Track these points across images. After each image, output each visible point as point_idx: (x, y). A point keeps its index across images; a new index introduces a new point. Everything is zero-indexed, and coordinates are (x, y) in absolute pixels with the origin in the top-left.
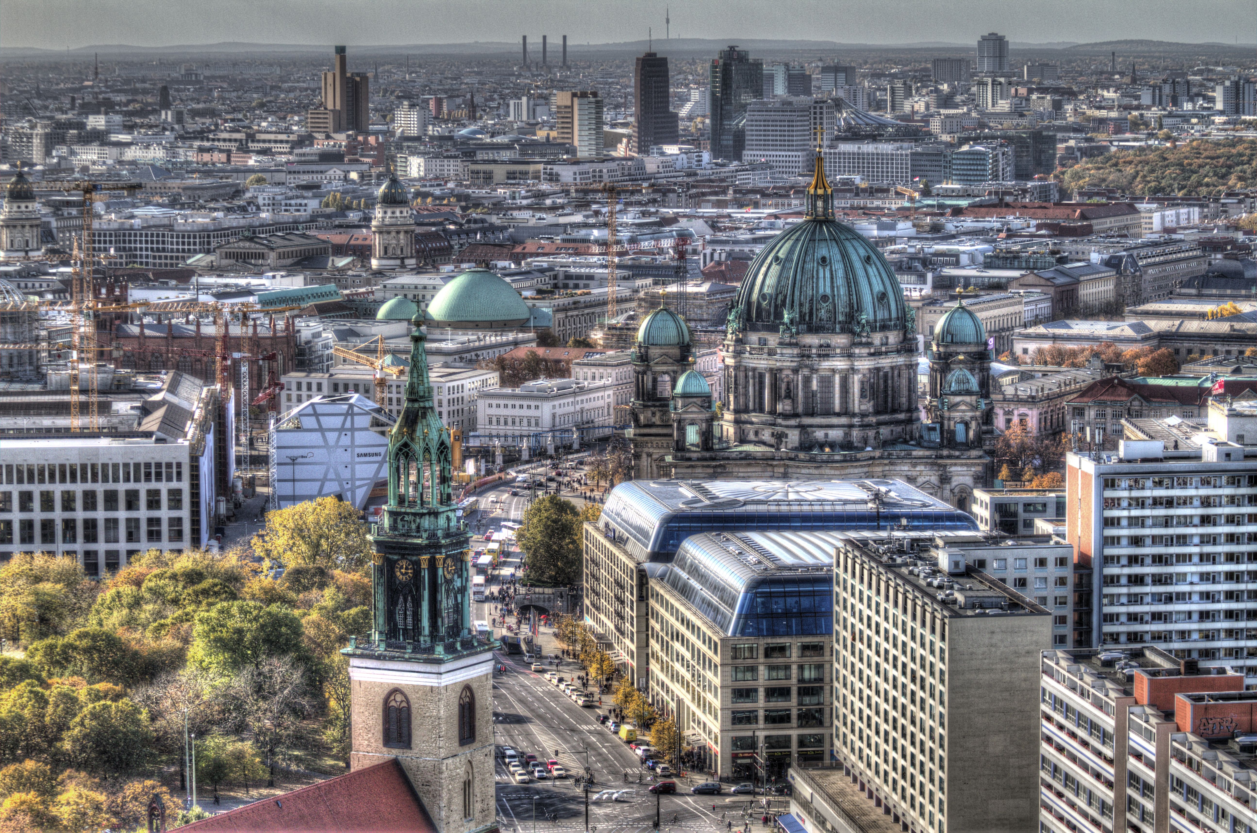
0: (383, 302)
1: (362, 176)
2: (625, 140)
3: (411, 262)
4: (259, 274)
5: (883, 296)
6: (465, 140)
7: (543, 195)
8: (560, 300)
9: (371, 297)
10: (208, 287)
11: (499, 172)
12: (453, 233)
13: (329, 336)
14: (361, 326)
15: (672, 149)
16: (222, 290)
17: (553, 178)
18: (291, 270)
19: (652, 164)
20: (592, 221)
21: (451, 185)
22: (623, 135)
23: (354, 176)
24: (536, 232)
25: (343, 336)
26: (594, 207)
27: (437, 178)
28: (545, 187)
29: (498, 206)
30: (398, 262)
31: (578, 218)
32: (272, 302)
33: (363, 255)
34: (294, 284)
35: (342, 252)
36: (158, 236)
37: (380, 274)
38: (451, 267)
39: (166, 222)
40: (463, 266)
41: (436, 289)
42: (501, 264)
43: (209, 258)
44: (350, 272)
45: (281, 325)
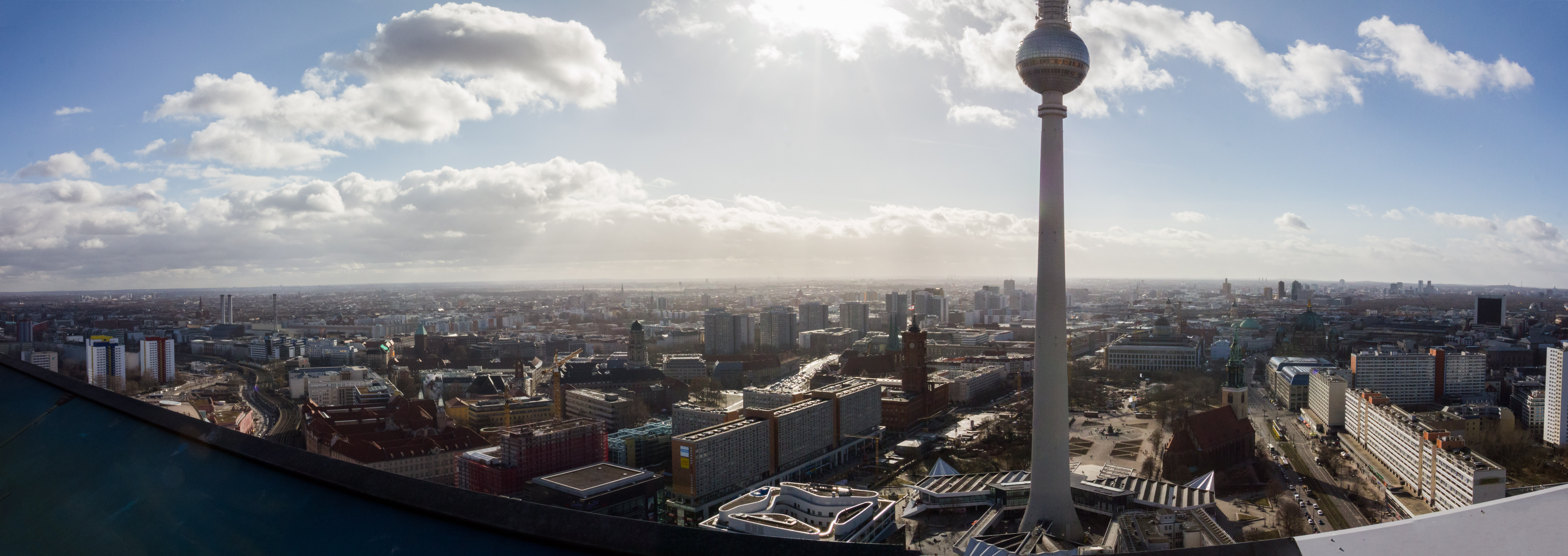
6: (1248, 296)
7: (1260, 306)
8: (1263, 324)
10: (1201, 320)
11: (1254, 301)
12: (1245, 312)
13: (1222, 330)
14: (1228, 328)
15: (1284, 298)
18: (1216, 318)
19: (1281, 301)
21: (1245, 303)
22: (1275, 295)
23: (1227, 301)
24: (1260, 312)
26: (1268, 308)
27: (1242, 302)
28: (1262, 304)
29: (1253, 308)
30: (1235, 317)
32: (1212, 323)
33: (1229, 315)
34: (1217, 320)
35: (1225, 315)
36: (1193, 311)
37: (1232, 319)
38: (1244, 318)
39: (1194, 308)
40: (1247, 318)
41: (1241, 322)
42: (1253, 318)
43: (1201, 315)
44: (1226, 318)
45: (1214, 327)
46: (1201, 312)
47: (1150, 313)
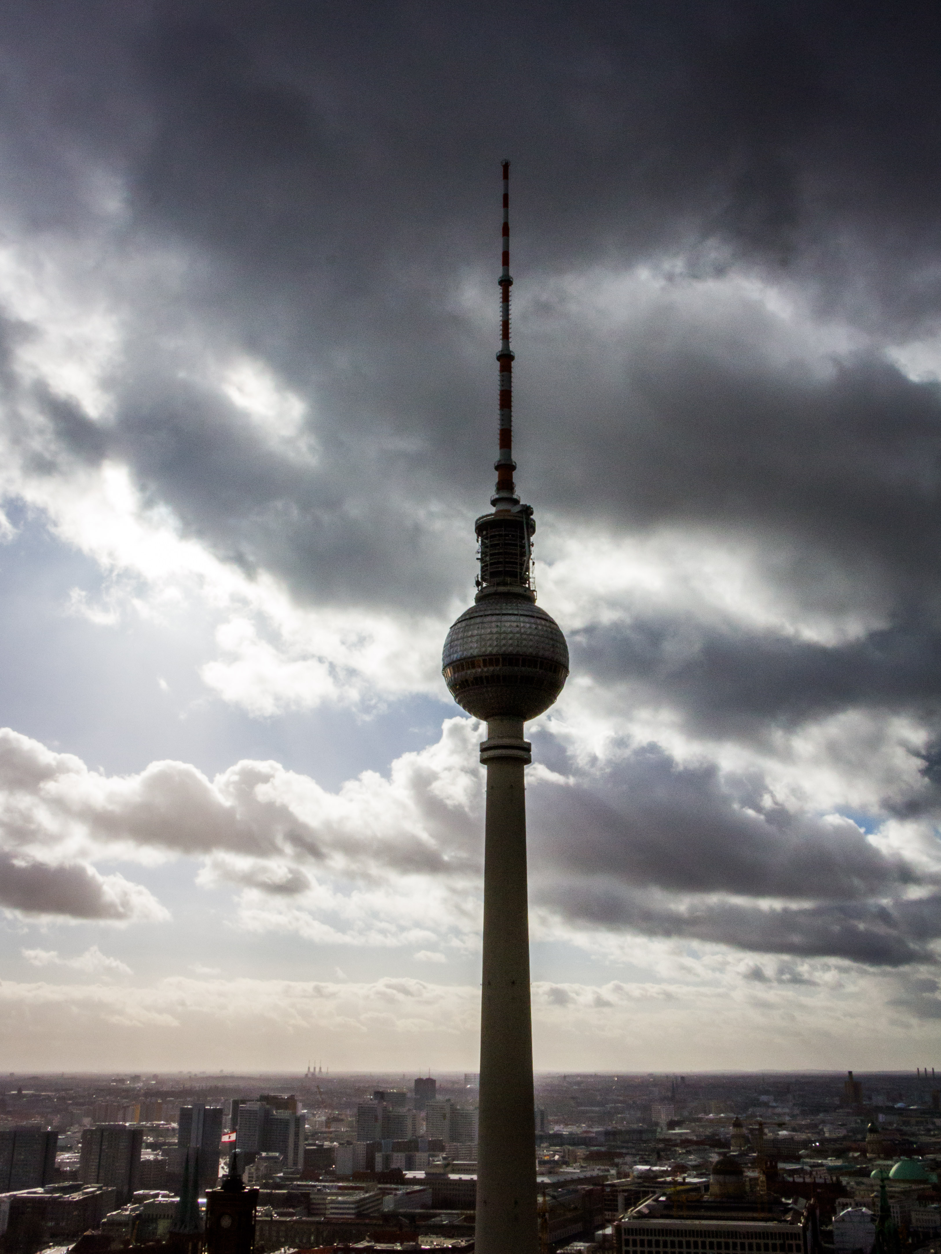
0: (872, 1170)
3: (882, 1156)
4: (826, 1158)
6: (899, 1109)
7: (929, 1130)
9: (867, 1169)
10: (807, 1163)
11: (913, 1121)
12: (897, 1144)
13: (852, 1183)
14: (865, 1180)
16: (812, 1164)
17: (934, 1123)
18: (838, 1157)
24: (928, 1145)
28: (930, 1127)
29: (913, 1134)
30: (877, 1155)
32: (831, 1170)
33: (864, 1152)
34: (839, 1163)
35: (856, 1150)
36: (788, 1142)
37: (871, 1160)
38: (897, 1158)
39: (790, 1137)
40: (902, 1157)
41: (892, 1166)
42: (916, 1157)
43: (807, 1152)
44: (859, 1159)
45: (834, 1178)
46: (806, 1144)
47: (702, 1147)
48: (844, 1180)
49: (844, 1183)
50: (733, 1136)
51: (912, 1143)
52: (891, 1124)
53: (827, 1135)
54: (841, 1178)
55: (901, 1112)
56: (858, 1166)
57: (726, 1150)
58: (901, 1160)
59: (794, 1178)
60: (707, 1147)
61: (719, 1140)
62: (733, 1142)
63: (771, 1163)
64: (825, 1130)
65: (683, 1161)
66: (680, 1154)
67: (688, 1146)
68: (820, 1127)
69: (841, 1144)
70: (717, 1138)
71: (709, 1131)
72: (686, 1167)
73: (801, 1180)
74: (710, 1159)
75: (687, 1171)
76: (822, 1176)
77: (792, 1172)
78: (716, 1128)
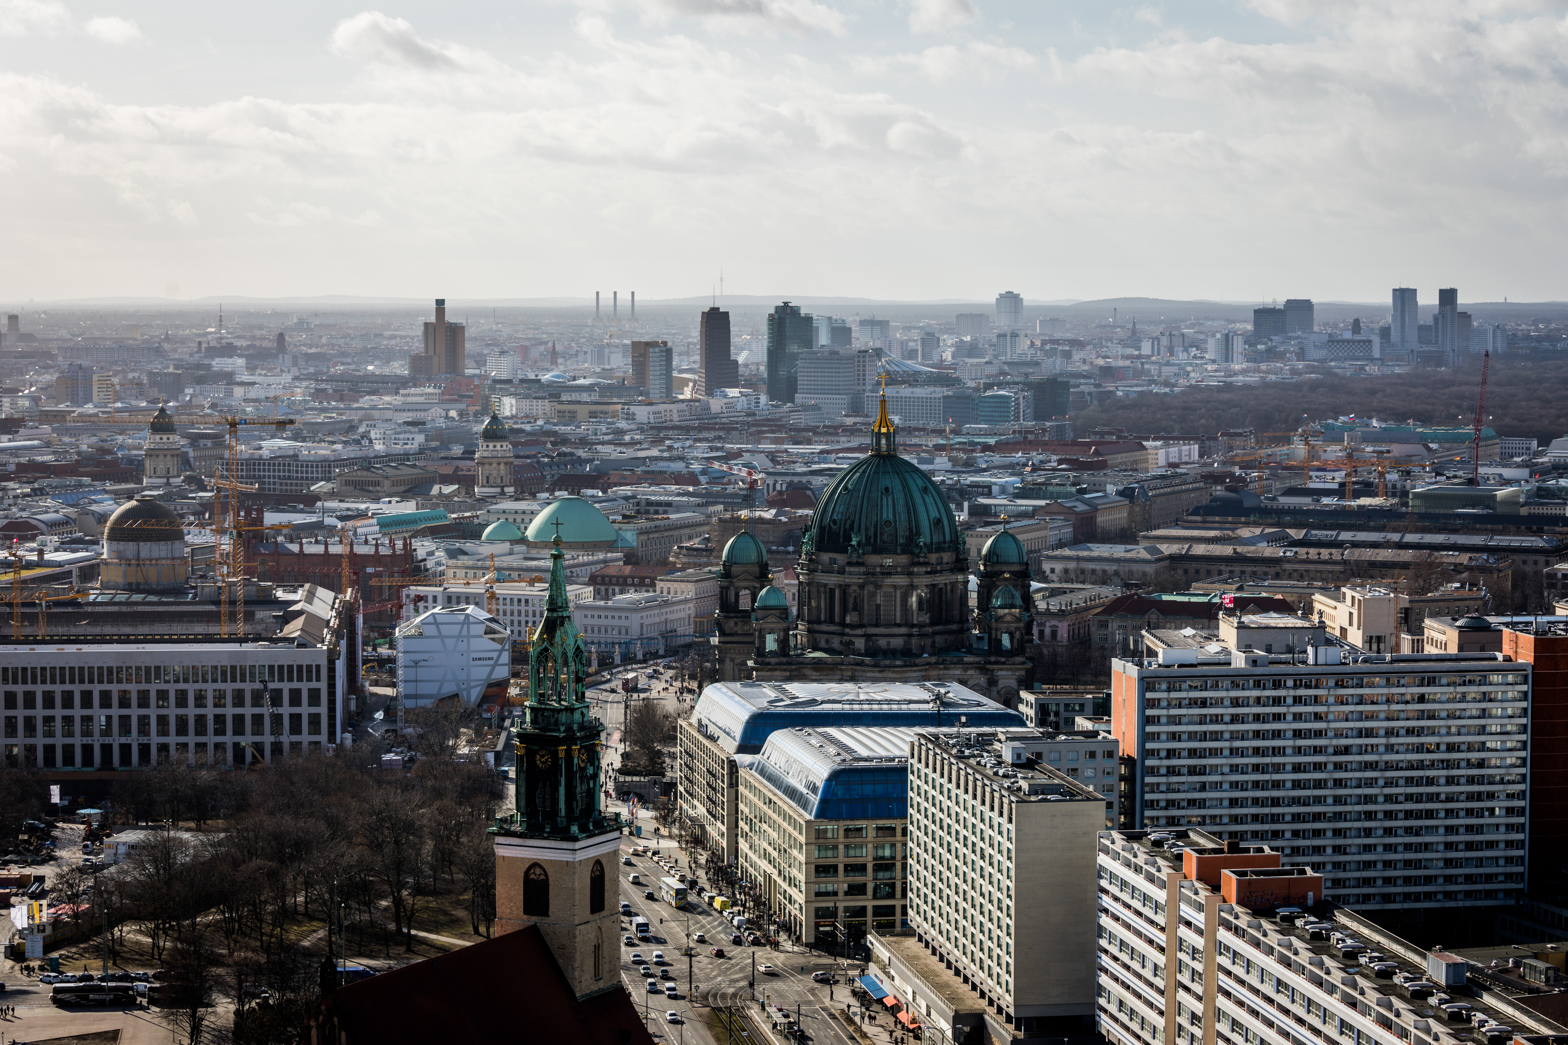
0: (487, 525)
1: (461, 414)
2: (691, 384)
3: (510, 490)
4: (377, 500)
5: (938, 522)
6: (550, 384)
7: (621, 432)
8: (642, 523)
9: (476, 521)
10: (333, 511)
11: (582, 412)
12: (545, 465)
13: (440, 554)
14: (469, 546)
15: (733, 392)
16: (345, 513)
17: (630, 417)
18: (405, 496)
19: (716, 404)
20: (666, 454)
21: (540, 422)
22: (689, 380)
23: (453, 414)
24: (618, 465)
25: (453, 554)
26: (668, 442)
27: (527, 417)
28: (622, 424)
29: (583, 442)
30: (498, 490)
31: (654, 452)
32: (387, 524)
33: (467, 482)
34: (409, 508)
35: (446, 480)
36: (284, 465)
37: (483, 500)
38: (547, 495)
39: (291, 453)
40: (557, 493)
41: (533, 513)
42: (590, 492)
43: (330, 486)
44: (456, 499)
45: (399, 544)
46: (325, 468)
47: (72, 480)
48: (422, 547)
49: (421, 553)
50: (151, 453)
51: (582, 462)
52: (530, 418)
53: (379, 447)
54: (416, 543)
55: (553, 392)
56: (454, 516)
57: (132, 486)
58: (556, 498)
59: (301, 545)
60: (86, 480)
61: (115, 462)
62: (148, 465)
63: (248, 513)
64: (373, 435)
65: (24, 514)
66: (16, 497)
67: (36, 480)
68: (362, 429)
69: (414, 466)
70: (109, 458)
71: (86, 444)
72: (35, 528)
73: (319, 549)
74: (94, 508)
75: (36, 535)
76: (370, 538)
77: (297, 533)
78: (104, 435)
